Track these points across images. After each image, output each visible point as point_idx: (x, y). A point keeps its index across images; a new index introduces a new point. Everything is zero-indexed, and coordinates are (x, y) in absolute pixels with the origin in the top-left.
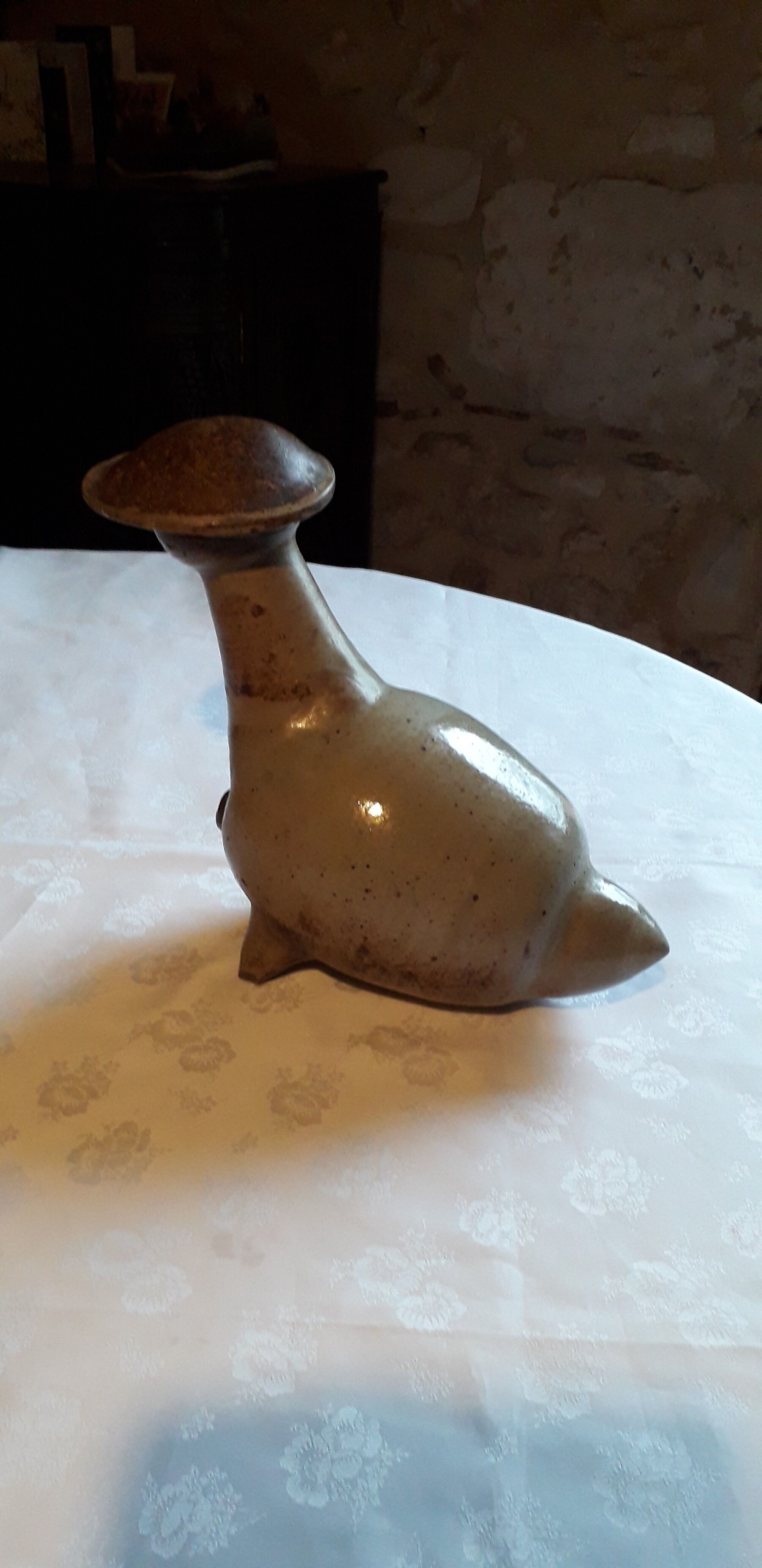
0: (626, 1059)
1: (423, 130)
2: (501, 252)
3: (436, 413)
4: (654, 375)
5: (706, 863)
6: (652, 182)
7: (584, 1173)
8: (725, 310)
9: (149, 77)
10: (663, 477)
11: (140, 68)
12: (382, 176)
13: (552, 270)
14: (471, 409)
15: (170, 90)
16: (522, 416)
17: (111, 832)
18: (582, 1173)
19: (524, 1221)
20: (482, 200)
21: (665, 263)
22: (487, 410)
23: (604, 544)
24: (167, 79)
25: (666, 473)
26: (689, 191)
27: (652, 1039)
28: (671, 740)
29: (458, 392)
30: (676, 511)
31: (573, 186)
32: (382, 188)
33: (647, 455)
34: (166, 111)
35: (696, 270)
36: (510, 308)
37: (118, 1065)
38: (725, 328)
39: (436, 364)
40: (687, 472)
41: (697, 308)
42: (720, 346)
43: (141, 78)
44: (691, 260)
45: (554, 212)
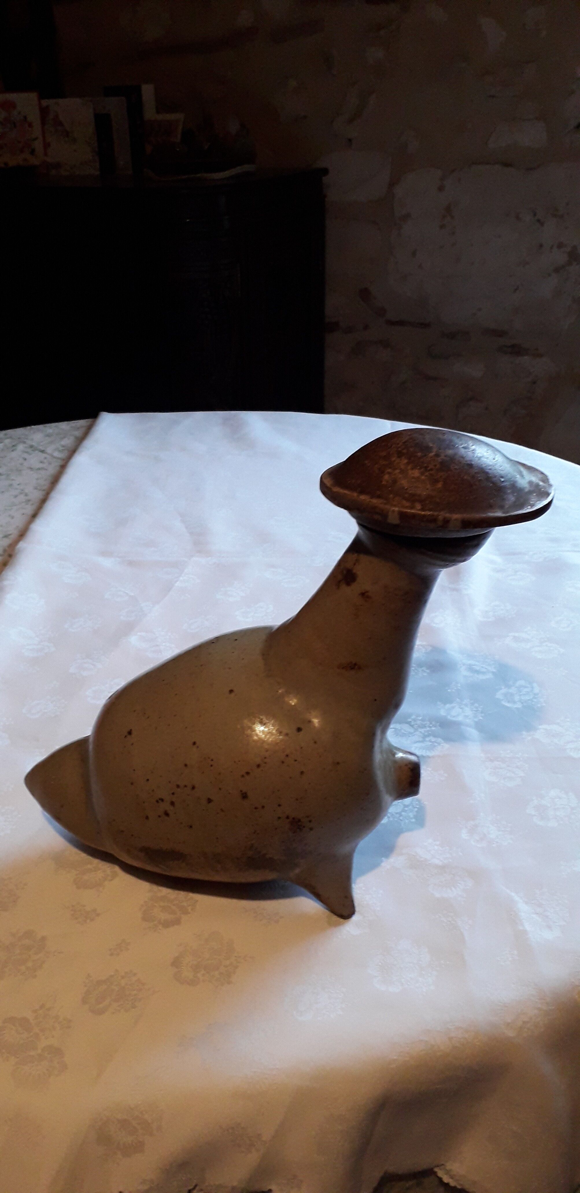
1: (350, 140)
2: (406, 217)
3: (366, 327)
4: (515, 291)
5: (568, 551)
6: (507, 165)
8: (560, 246)
9: (166, 116)
10: (525, 360)
11: (158, 112)
12: (325, 171)
13: (442, 227)
14: (390, 323)
15: (181, 124)
16: (425, 325)
20: (392, 185)
21: (518, 218)
22: (401, 323)
23: (487, 409)
24: (178, 116)
25: (526, 357)
29: (381, 312)
30: (534, 383)
31: (453, 171)
32: (325, 180)
33: (513, 346)
34: (179, 136)
35: (539, 221)
36: (414, 254)
38: (560, 257)
39: (365, 294)
40: (541, 356)
41: (541, 246)
42: (557, 270)
43: (160, 117)
44: (535, 215)
45: (441, 189)
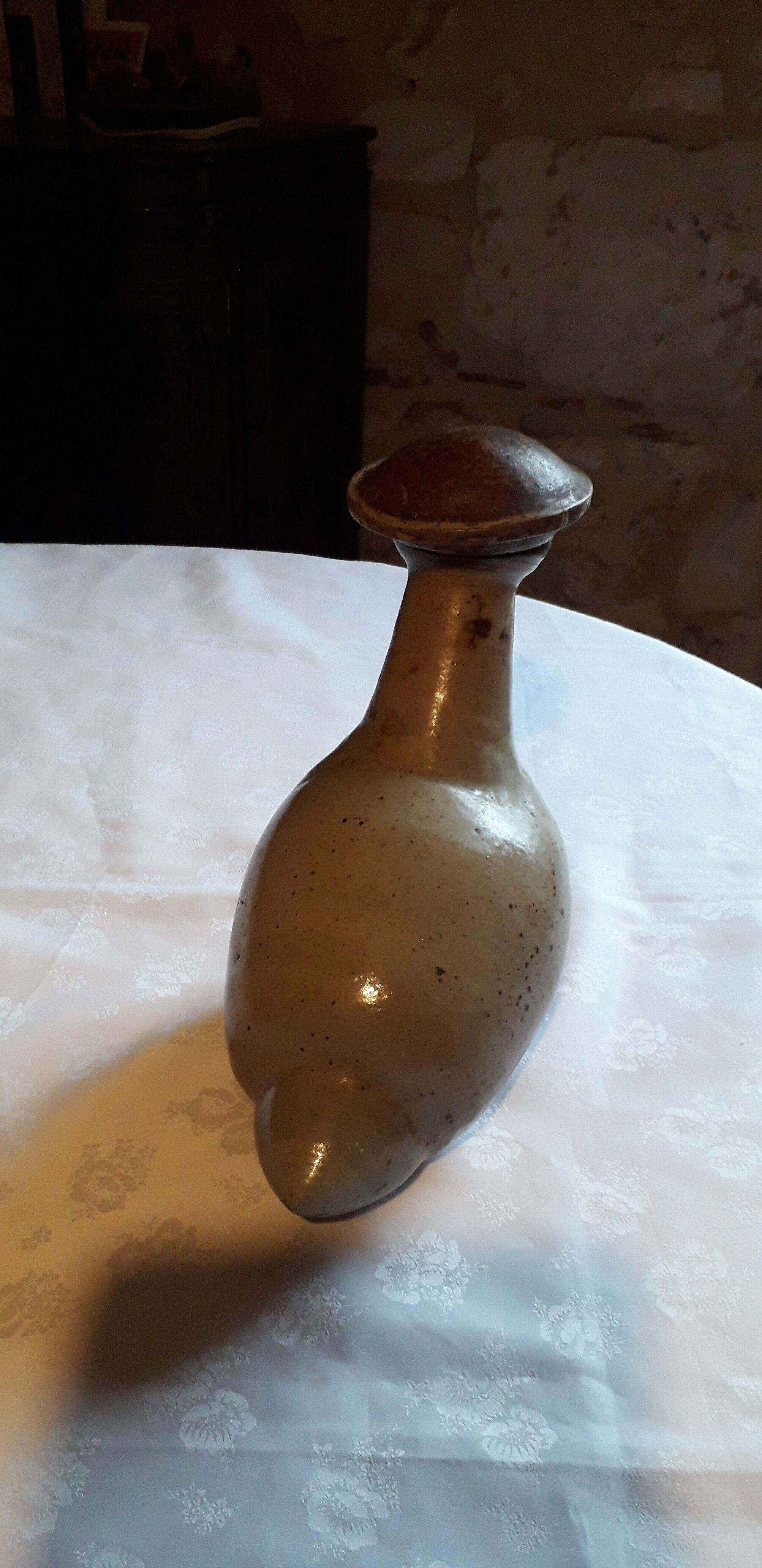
0: (700, 1132)
1: (412, 82)
2: (494, 214)
3: (427, 381)
4: (658, 342)
6: (657, 139)
7: (667, 1268)
8: (733, 275)
9: (123, 26)
10: (666, 449)
11: (111, 17)
12: (372, 132)
13: (550, 233)
14: (464, 376)
15: (145, 40)
16: (518, 385)
17: (128, 873)
18: (666, 1269)
19: (609, 1329)
20: (475, 160)
21: (669, 225)
22: (480, 378)
23: (604, 518)
24: (141, 27)
25: (668, 445)
26: (693, 149)
27: (725, 1108)
28: (712, 755)
29: (451, 360)
30: (678, 483)
31: (572, 144)
32: (370, 144)
33: (649, 426)
34: (141, 60)
35: (701, 233)
36: (505, 271)
37: (154, 1150)
38: (732, 294)
39: (427, 330)
40: (691, 444)
41: (703, 273)
42: (725, 314)
43: (113, 26)
44: (697, 223)
45: (551, 171)
